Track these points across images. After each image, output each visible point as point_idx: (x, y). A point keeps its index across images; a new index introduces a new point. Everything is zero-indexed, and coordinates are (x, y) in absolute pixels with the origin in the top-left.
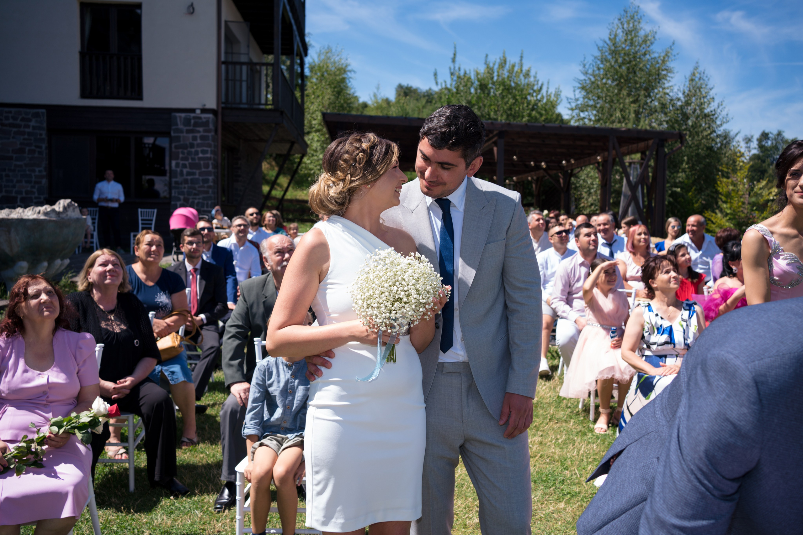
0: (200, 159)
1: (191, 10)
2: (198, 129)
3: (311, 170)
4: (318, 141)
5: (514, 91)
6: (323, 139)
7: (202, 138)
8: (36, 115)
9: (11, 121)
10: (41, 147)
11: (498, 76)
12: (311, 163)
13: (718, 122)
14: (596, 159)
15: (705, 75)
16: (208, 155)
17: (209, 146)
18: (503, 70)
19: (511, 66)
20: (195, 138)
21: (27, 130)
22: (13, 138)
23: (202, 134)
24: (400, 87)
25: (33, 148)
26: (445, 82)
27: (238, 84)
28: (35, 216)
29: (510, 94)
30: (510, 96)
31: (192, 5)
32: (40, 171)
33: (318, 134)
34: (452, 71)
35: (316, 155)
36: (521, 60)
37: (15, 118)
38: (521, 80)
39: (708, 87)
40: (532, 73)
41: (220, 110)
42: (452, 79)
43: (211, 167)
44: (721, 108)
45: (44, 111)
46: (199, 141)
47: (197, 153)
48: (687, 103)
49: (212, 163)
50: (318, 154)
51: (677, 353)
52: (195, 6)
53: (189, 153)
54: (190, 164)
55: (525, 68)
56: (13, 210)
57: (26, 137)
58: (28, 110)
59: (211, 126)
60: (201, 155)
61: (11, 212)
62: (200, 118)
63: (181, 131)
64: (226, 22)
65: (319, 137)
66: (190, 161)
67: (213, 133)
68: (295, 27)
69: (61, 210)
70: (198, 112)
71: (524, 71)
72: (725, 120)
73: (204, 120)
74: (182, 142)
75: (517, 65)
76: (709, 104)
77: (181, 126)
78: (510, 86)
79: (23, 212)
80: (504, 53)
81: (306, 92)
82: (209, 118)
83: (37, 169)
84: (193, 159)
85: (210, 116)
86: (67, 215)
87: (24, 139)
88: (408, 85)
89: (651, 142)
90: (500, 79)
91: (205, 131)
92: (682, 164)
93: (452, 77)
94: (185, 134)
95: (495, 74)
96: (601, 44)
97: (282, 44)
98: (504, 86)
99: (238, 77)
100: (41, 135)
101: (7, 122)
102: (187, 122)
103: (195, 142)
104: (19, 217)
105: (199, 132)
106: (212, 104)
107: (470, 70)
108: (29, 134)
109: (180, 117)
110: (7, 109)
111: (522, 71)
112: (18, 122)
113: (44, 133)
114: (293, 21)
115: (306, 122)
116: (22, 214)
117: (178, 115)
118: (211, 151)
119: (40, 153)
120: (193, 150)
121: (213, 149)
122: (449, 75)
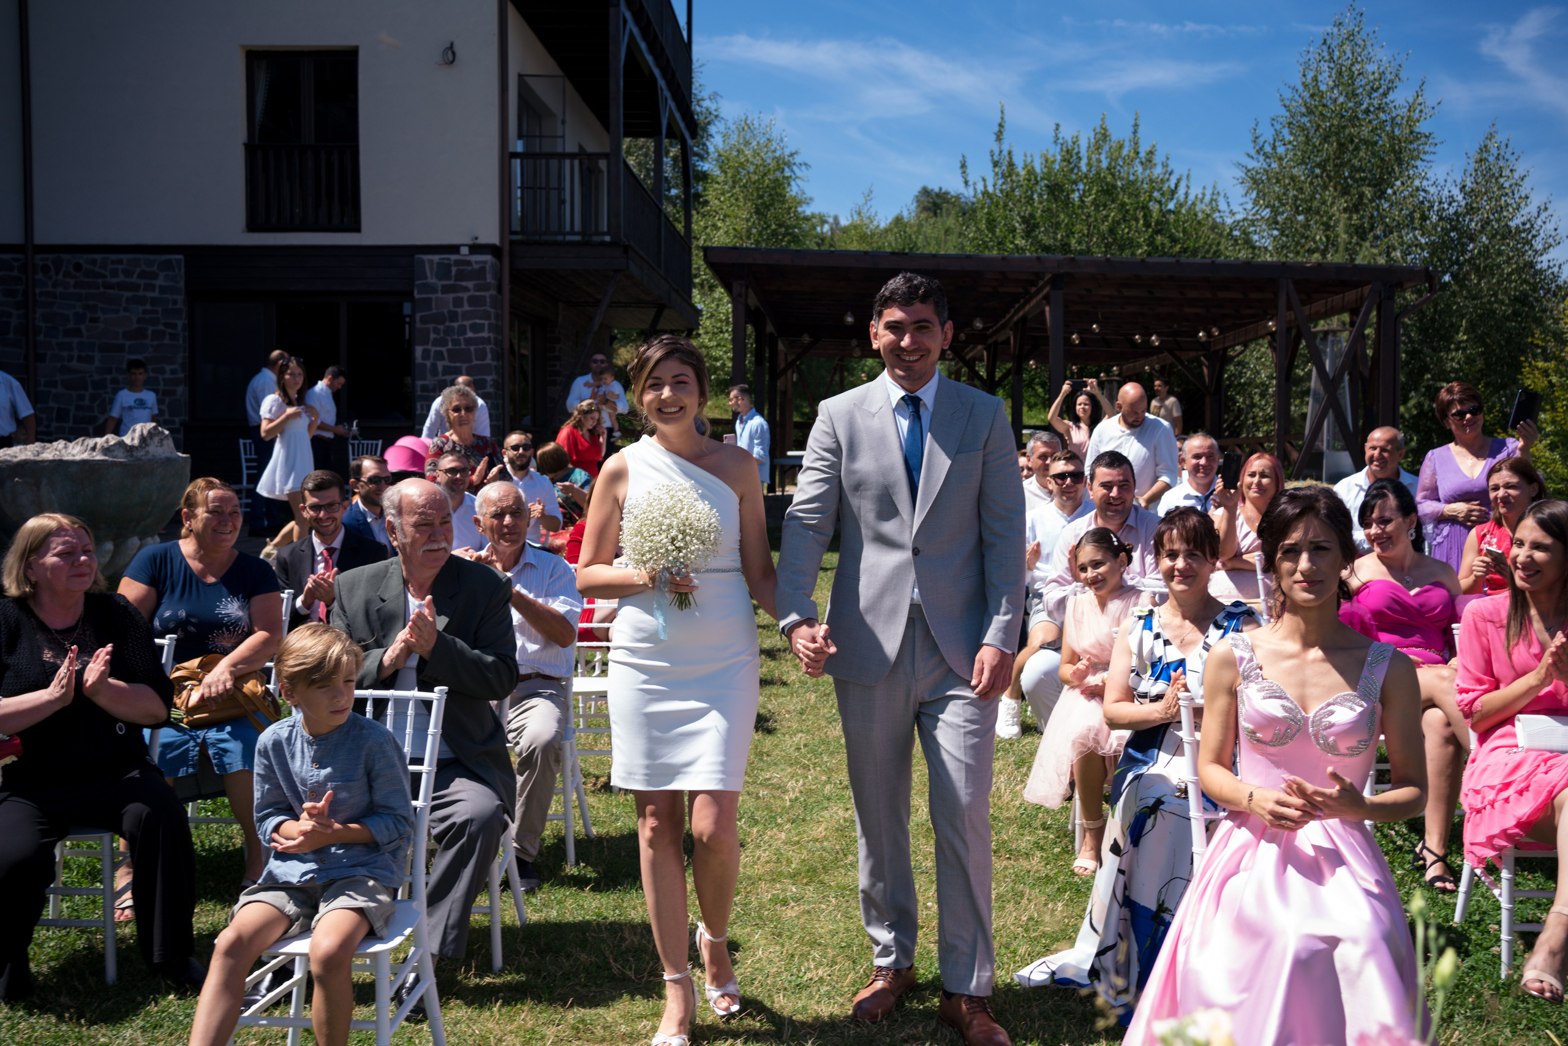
0: (469, 341)
1: (450, 56)
2: (464, 284)
3: (716, 359)
5: (1121, 195)
7: (473, 301)
8: (167, 266)
9: (121, 278)
10: (174, 326)
11: (1089, 164)
12: (718, 345)
13: (1538, 245)
14: (1266, 327)
15: (1510, 150)
16: (485, 334)
17: (486, 315)
18: (1100, 154)
19: (1115, 146)
20: (458, 302)
21: (150, 294)
22: (125, 309)
23: (471, 293)
24: (925, 192)
25: (161, 327)
26: (984, 180)
27: (554, 194)
28: (85, 456)
29: (1113, 200)
30: (1112, 206)
31: (451, 46)
32: (173, 372)
34: (996, 158)
36: (1135, 132)
37: (128, 273)
38: (1135, 172)
39: (1516, 175)
40: (1158, 159)
41: (507, 248)
42: (996, 174)
43: (489, 356)
44: (1543, 215)
45: (180, 257)
46: (466, 308)
47: (462, 330)
48: (1471, 210)
49: (492, 349)
52: (456, 48)
53: (449, 331)
54: (449, 351)
55: (1143, 151)
56: (48, 445)
57: (148, 307)
58: (151, 257)
59: (489, 278)
60: (470, 335)
61: (44, 448)
62: (469, 263)
63: (433, 289)
64: (521, 76)
66: (450, 346)
67: (493, 292)
68: (661, 83)
69: (136, 442)
70: (465, 251)
71: (1142, 154)
72: (1551, 240)
73: (476, 267)
74: (434, 311)
75: (1127, 144)
76: (1518, 208)
77: (432, 280)
78: (1114, 184)
79: (66, 447)
80: (1103, 120)
82: (485, 262)
83: (168, 368)
84: (456, 342)
85: (488, 258)
86: (147, 452)
87: (145, 312)
88: (940, 189)
89: (1367, 289)
90: (1093, 172)
91: (478, 288)
92: (1458, 334)
93: (997, 169)
94: (439, 295)
95: (1084, 163)
96: (1288, 94)
97: (626, 116)
98: (1101, 185)
99: (554, 183)
100: (175, 302)
101: (114, 280)
102: (443, 271)
103: (459, 310)
104: (57, 458)
105: (466, 289)
106: (490, 235)
107: (1032, 157)
108: (154, 301)
109: (431, 262)
110: (113, 257)
111: (1137, 153)
112: (134, 279)
113: (180, 298)
114: (657, 72)
116: (63, 451)
117: (426, 257)
118: (489, 325)
119: (173, 336)
120: (456, 325)
121: (493, 321)
122: (991, 165)
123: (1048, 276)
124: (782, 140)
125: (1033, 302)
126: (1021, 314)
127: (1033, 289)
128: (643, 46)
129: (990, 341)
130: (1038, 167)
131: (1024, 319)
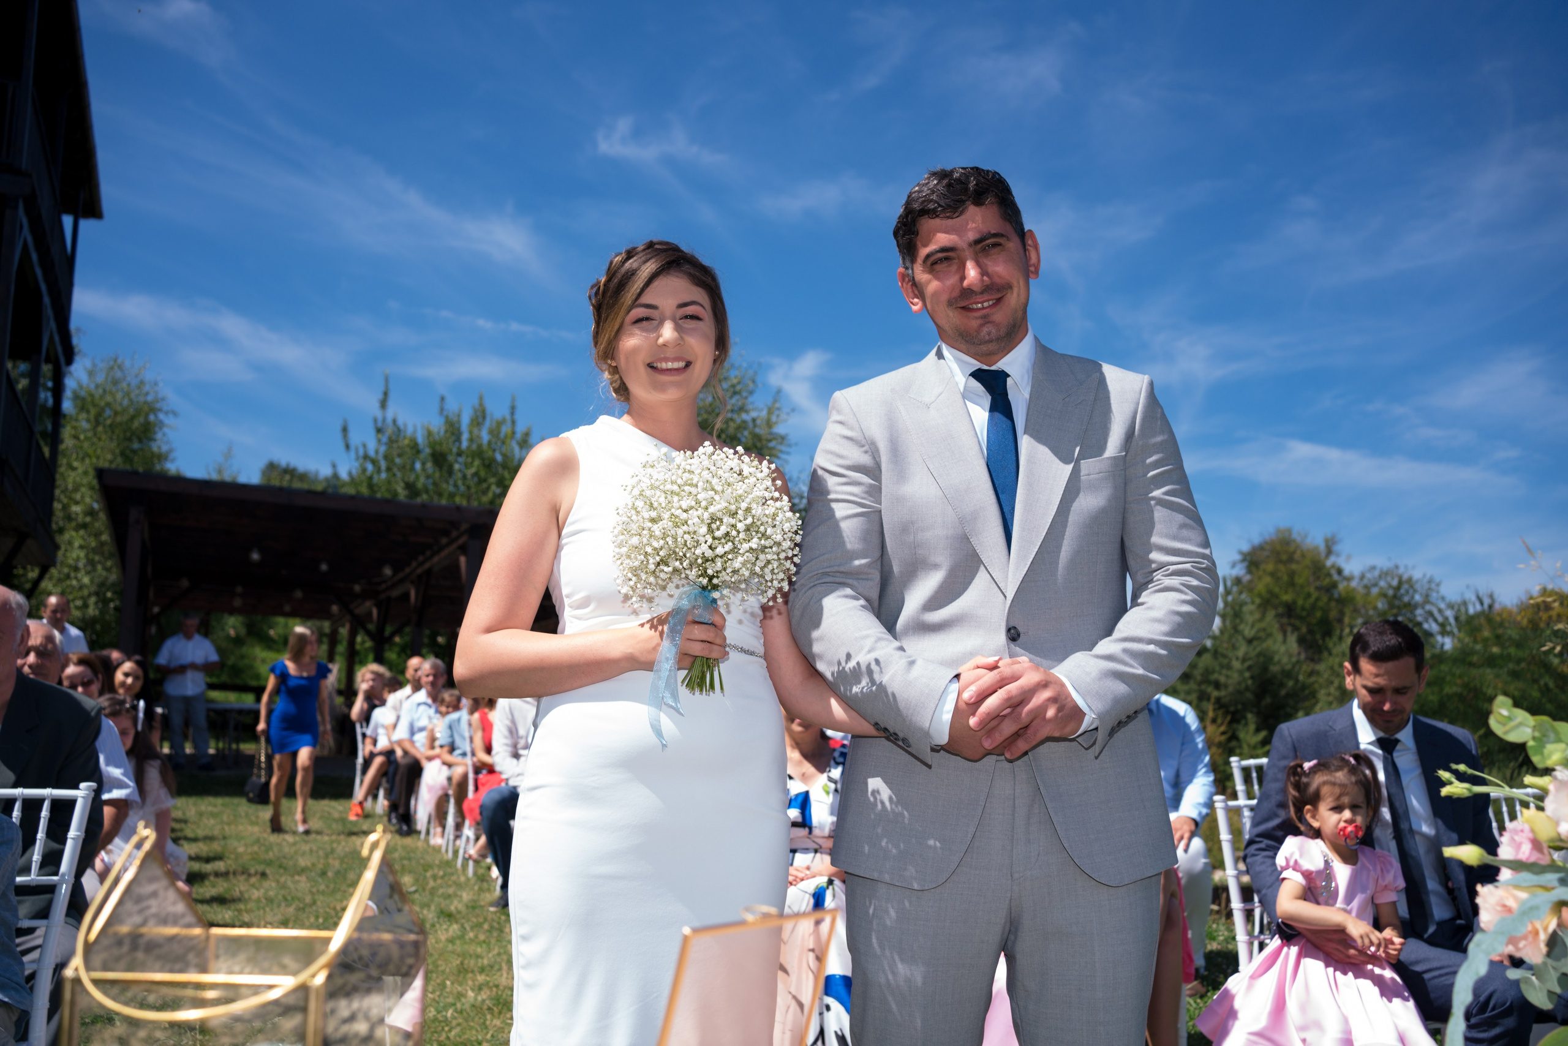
4: (81, 547)
5: (500, 470)
6: (93, 544)
11: (471, 440)
18: (480, 430)
19: (494, 425)
24: (273, 465)
26: (366, 445)
29: (494, 475)
30: (493, 480)
33: (82, 532)
34: (380, 424)
35: (76, 578)
36: (512, 414)
38: (512, 450)
42: (379, 441)
50: (79, 575)
51: (816, 846)
55: (520, 429)
65: (85, 540)
68: (47, 300)
71: (519, 436)
75: (505, 423)
78: (494, 460)
80: (481, 398)
81: (62, 447)
88: (288, 465)
90: (474, 447)
93: (380, 436)
95: (465, 437)
98: (483, 459)
107: (415, 427)
111: (514, 433)
114: (43, 287)
115: (57, 506)
122: (373, 432)
123: (464, 526)
124: (156, 384)
125: (445, 553)
126: (427, 566)
127: (444, 540)
128: (34, 256)
129: (383, 596)
130: (420, 439)
131: (429, 572)
